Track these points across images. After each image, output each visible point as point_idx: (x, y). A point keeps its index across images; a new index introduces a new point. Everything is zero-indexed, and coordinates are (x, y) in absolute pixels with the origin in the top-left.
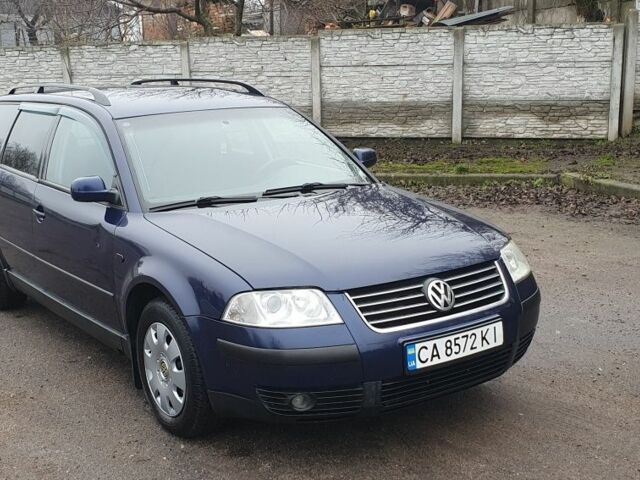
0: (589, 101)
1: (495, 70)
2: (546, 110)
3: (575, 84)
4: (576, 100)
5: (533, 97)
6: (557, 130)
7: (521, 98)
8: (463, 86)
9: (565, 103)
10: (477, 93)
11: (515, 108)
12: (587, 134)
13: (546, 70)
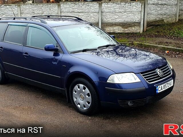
0: (135, 22)
1: (110, 14)
2: (124, 25)
3: (131, 18)
4: (132, 22)
5: (120, 21)
6: (127, 30)
7: (117, 22)
8: (102, 18)
9: (129, 23)
10: (105, 20)
11: (116, 24)
12: (135, 31)
13: (124, 14)
